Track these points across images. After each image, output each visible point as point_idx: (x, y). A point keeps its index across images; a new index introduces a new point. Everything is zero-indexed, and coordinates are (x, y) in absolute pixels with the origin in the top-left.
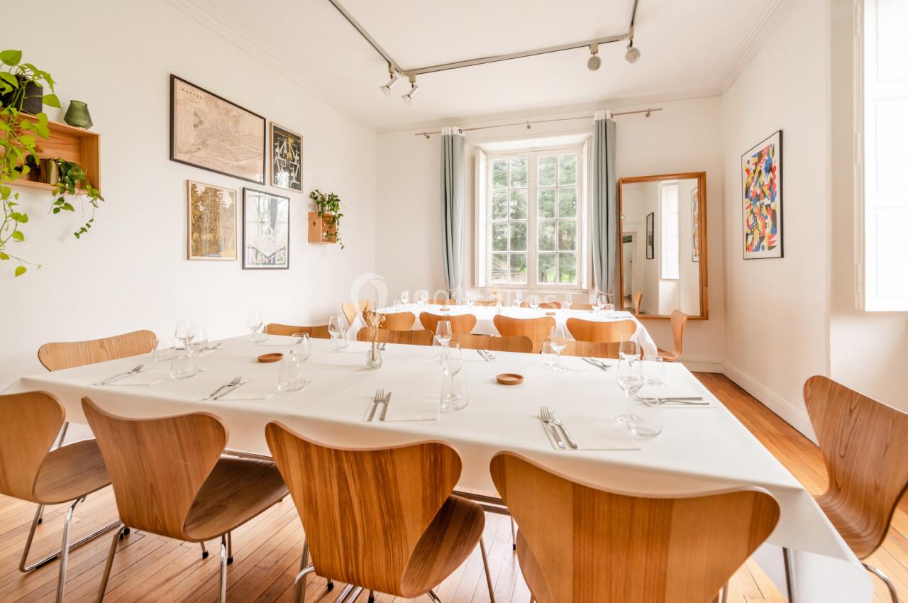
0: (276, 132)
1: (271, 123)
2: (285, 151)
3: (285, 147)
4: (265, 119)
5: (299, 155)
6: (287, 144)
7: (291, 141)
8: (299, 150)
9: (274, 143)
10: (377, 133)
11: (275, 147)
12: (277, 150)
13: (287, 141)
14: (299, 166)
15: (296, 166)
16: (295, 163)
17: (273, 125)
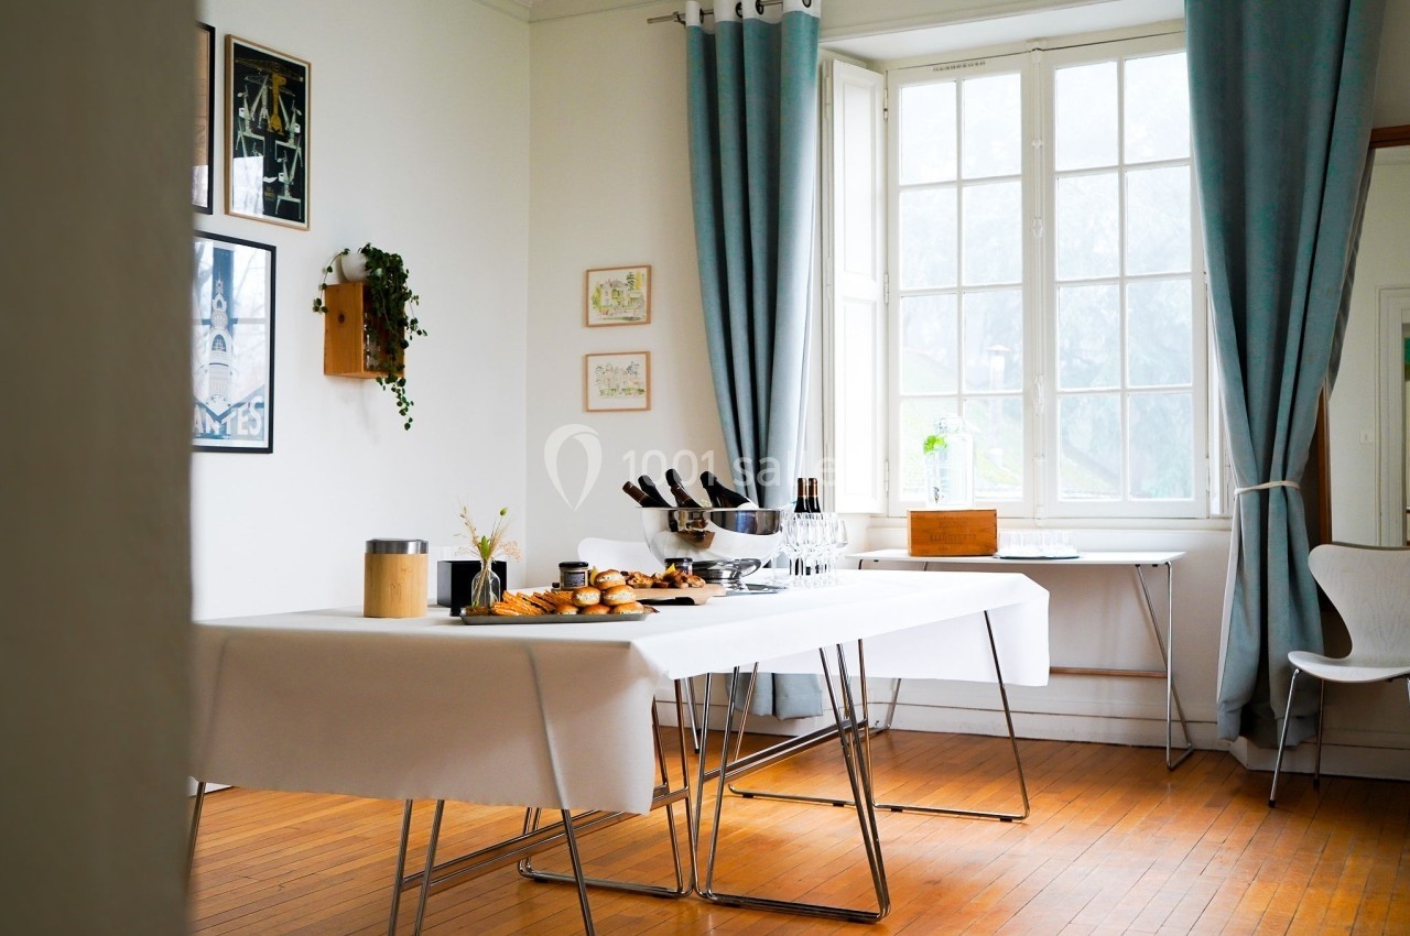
0: (242, 61)
1: (227, 38)
2: (264, 112)
3: (265, 103)
4: (212, 30)
5: (301, 121)
6: (270, 93)
7: (279, 80)
8: (301, 106)
9: (235, 94)
10: (530, 22)
11: (238, 103)
12: (243, 112)
13: (270, 83)
14: (299, 150)
15: (291, 152)
16: (290, 144)
17: (234, 41)
